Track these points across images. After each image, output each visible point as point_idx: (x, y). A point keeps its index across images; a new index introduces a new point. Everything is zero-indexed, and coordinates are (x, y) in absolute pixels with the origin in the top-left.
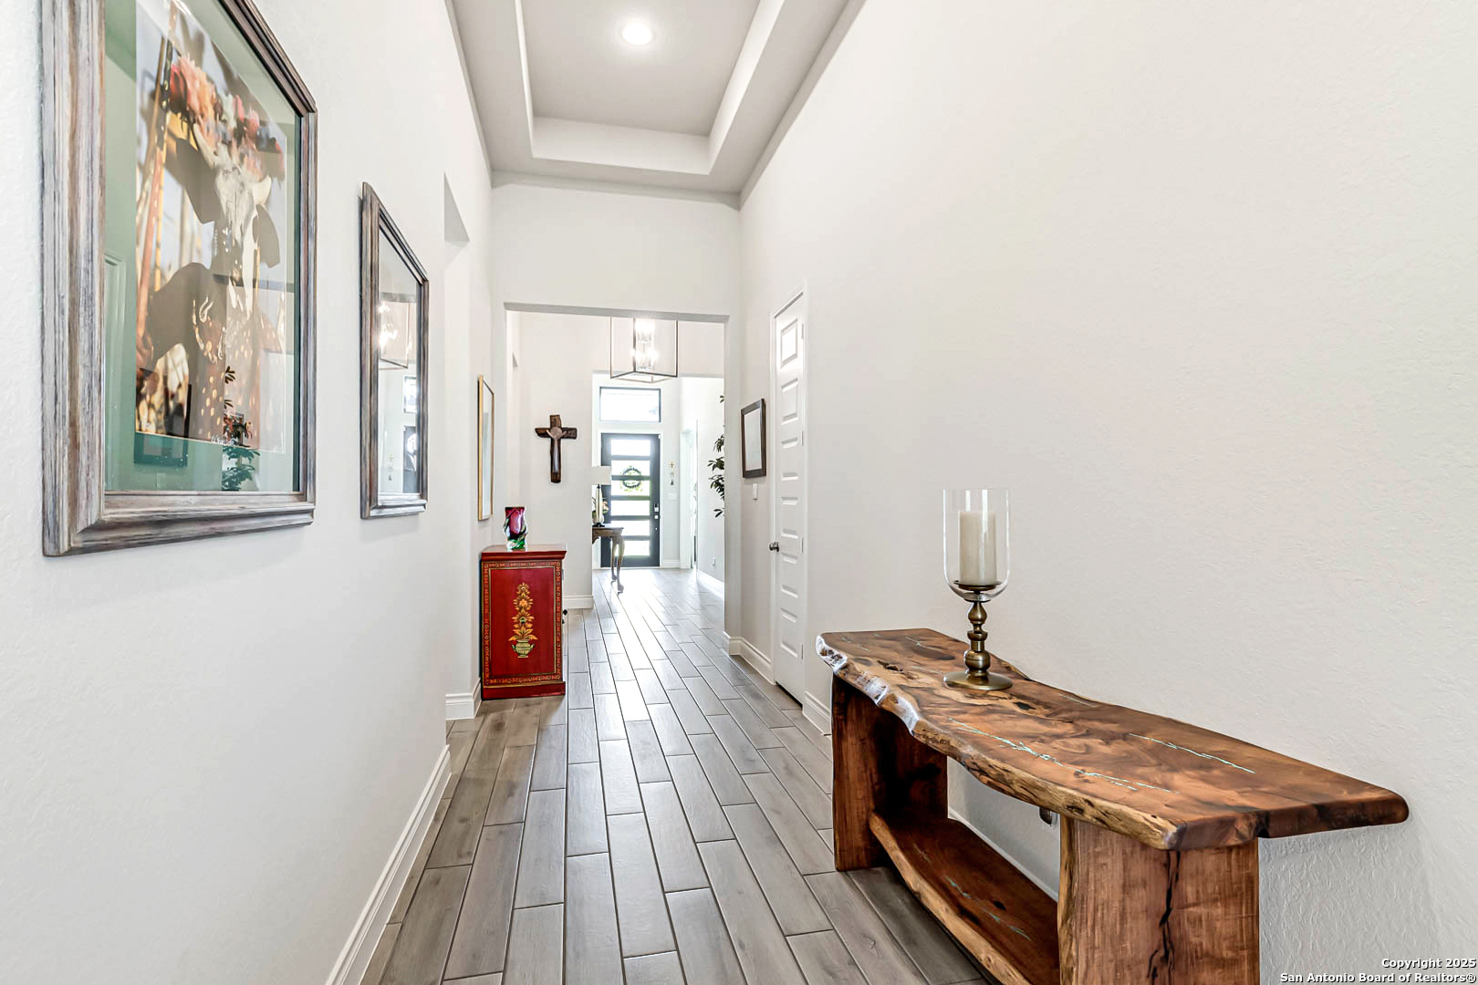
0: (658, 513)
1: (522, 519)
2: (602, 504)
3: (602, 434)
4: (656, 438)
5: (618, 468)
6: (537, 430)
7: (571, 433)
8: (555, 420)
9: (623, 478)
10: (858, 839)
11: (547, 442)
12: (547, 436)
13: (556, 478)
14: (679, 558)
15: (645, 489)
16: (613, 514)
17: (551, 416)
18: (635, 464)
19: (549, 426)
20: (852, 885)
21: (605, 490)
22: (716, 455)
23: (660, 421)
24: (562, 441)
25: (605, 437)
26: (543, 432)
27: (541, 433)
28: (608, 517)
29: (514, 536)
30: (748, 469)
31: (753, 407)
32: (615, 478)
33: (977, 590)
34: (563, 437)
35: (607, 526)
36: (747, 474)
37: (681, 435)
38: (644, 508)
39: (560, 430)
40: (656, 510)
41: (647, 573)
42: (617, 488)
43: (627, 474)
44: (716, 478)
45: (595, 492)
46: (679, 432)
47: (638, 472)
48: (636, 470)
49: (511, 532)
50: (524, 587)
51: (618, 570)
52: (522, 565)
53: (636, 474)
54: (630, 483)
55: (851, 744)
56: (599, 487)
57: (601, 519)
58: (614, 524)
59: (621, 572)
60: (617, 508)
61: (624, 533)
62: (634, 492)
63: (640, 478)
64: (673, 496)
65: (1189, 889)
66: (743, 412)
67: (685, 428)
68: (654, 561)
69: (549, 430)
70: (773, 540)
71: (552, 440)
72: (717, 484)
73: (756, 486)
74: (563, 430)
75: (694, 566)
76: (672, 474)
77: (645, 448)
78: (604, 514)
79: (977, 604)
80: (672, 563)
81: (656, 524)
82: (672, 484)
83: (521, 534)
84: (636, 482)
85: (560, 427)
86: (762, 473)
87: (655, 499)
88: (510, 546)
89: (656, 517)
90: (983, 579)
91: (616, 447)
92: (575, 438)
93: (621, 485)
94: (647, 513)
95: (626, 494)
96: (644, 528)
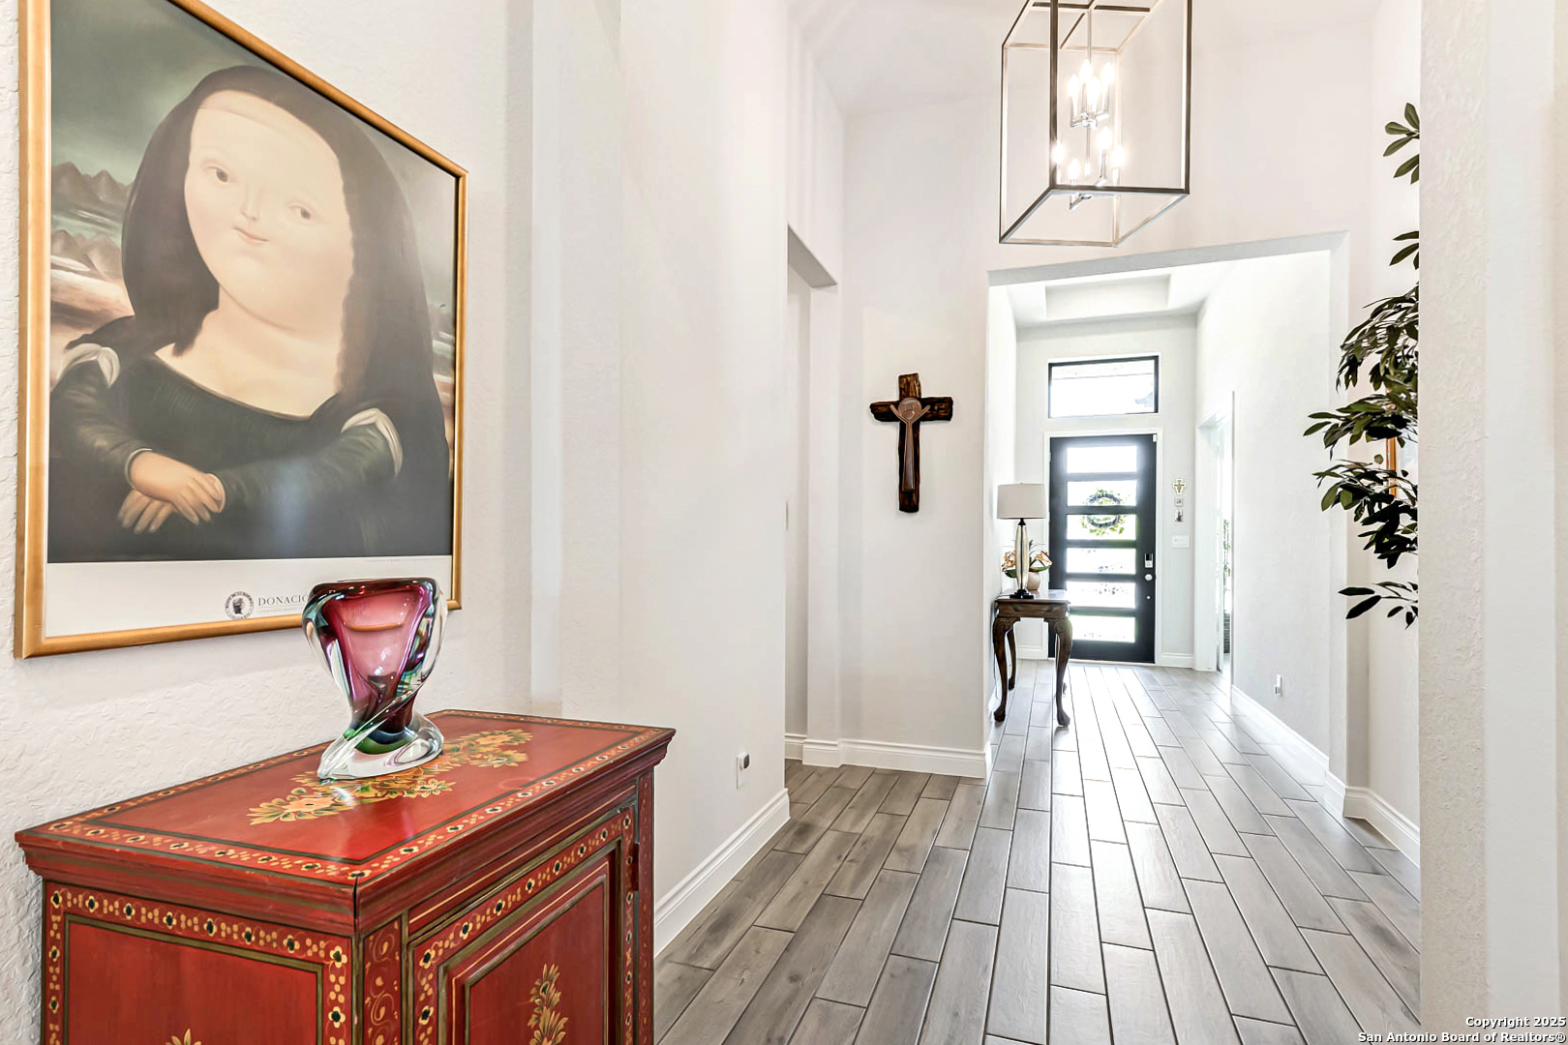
0: (1152, 571)
3: (1051, 439)
4: (1148, 442)
5: (1078, 493)
6: (875, 408)
7: (940, 409)
8: (908, 385)
9: (1089, 510)
11: (892, 430)
12: (893, 417)
13: (909, 501)
14: (1192, 651)
15: (1129, 528)
16: (1068, 572)
17: (901, 377)
18: (1108, 486)
19: (895, 398)
23: (1156, 411)
24: (923, 425)
25: (1056, 444)
26: (884, 409)
27: (882, 412)
32: (1075, 510)
34: (925, 418)
37: (1198, 431)
38: (1126, 561)
39: (919, 404)
40: (1149, 564)
41: (1129, 675)
42: (1077, 528)
43: (1096, 503)
46: (1193, 423)
47: (1115, 500)
48: (1111, 497)
53: (1112, 503)
54: (1101, 518)
62: (1110, 535)
63: (1119, 510)
64: (1183, 541)
67: (1205, 416)
68: (1142, 651)
69: (896, 404)
71: (903, 426)
74: (925, 402)
75: (1226, 668)
76: (1179, 501)
77: (1130, 458)
80: (1179, 660)
81: (1148, 588)
82: (1179, 519)
84: (1112, 518)
85: (920, 399)
87: (1146, 545)
89: (1149, 577)
91: (1078, 459)
92: (948, 417)
93: (1086, 521)
94: (1132, 570)
95: (1093, 537)
96: (1127, 596)
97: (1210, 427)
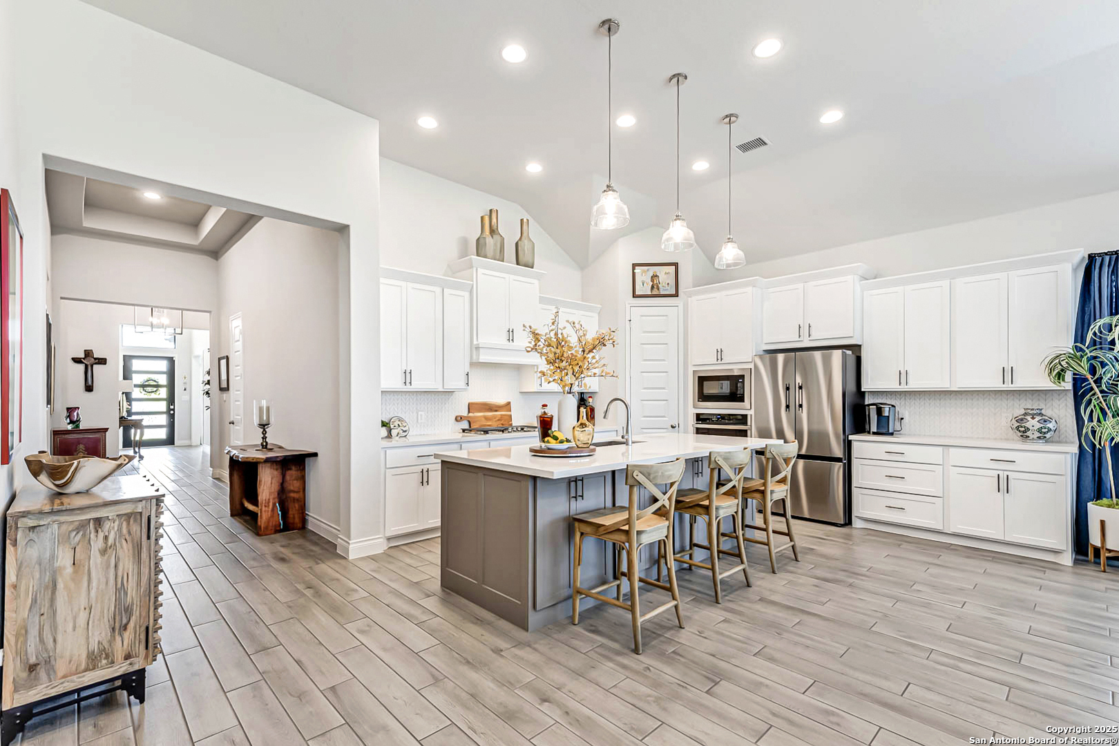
0: (174, 410)
1: (78, 414)
2: (125, 404)
3: (124, 357)
4: (171, 361)
5: (137, 379)
6: (73, 359)
7: (102, 361)
8: (89, 353)
9: (143, 386)
10: (238, 506)
11: (81, 367)
12: (82, 362)
13: (89, 388)
14: (190, 438)
15: (163, 393)
16: (133, 410)
17: (85, 351)
18: (153, 377)
19: (83, 356)
20: (235, 519)
21: (128, 395)
22: (207, 378)
23: (175, 348)
24: (95, 366)
25: (127, 359)
27: (77, 361)
28: (129, 413)
29: (72, 422)
30: (222, 387)
31: (223, 358)
32: (136, 386)
33: (264, 425)
34: (96, 364)
35: (129, 418)
36: (221, 389)
37: (192, 358)
38: (163, 406)
39: (93, 360)
40: (172, 407)
41: (164, 451)
42: (136, 393)
43: (147, 383)
44: (206, 390)
45: (120, 397)
46: (191, 356)
47: (157, 382)
48: (155, 381)
49: (70, 420)
50: (81, 446)
51: (139, 449)
52: (80, 436)
53: (155, 383)
54: (149, 389)
55: (236, 477)
56: (123, 393)
57: (125, 414)
58: (134, 417)
59: (141, 450)
60: (136, 407)
61: (144, 423)
62: (153, 396)
63: (158, 386)
64: (185, 398)
65: (288, 478)
66: (220, 359)
67: (195, 353)
68: (170, 441)
69: (84, 359)
70: (232, 420)
71: (86, 367)
72: (207, 393)
73: (225, 395)
74: (95, 359)
76: (185, 383)
77: (163, 366)
78: (127, 411)
79: (264, 430)
80: (185, 443)
81: (172, 417)
82: (185, 390)
83: (77, 421)
84: (155, 389)
85: (93, 358)
86: (227, 389)
87: (171, 400)
88: (70, 427)
89: (172, 412)
90: (265, 423)
91: (136, 365)
92: (105, 364)
93: (142, 391)
94: (165, 410)
95: (146, 397)
96: (163, 420)
97: (197, 357)
